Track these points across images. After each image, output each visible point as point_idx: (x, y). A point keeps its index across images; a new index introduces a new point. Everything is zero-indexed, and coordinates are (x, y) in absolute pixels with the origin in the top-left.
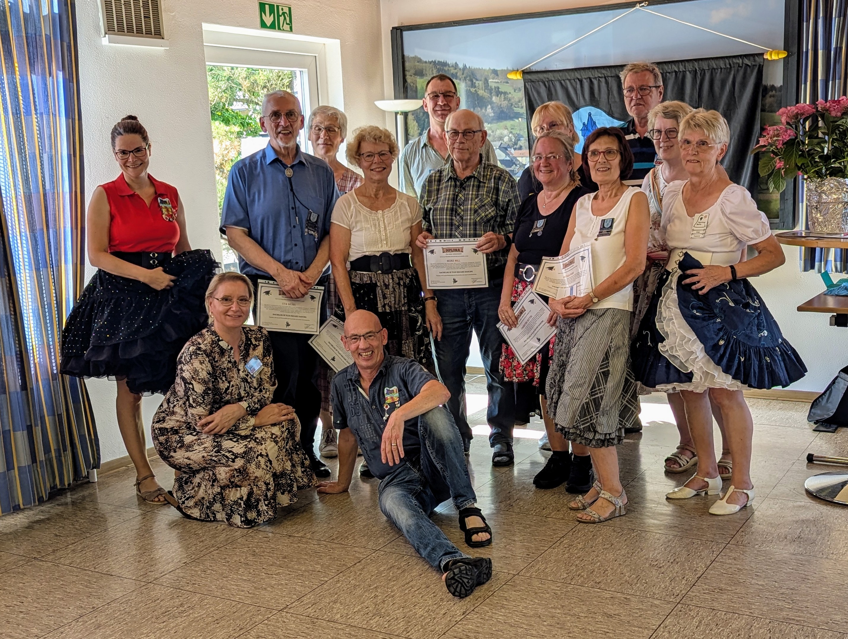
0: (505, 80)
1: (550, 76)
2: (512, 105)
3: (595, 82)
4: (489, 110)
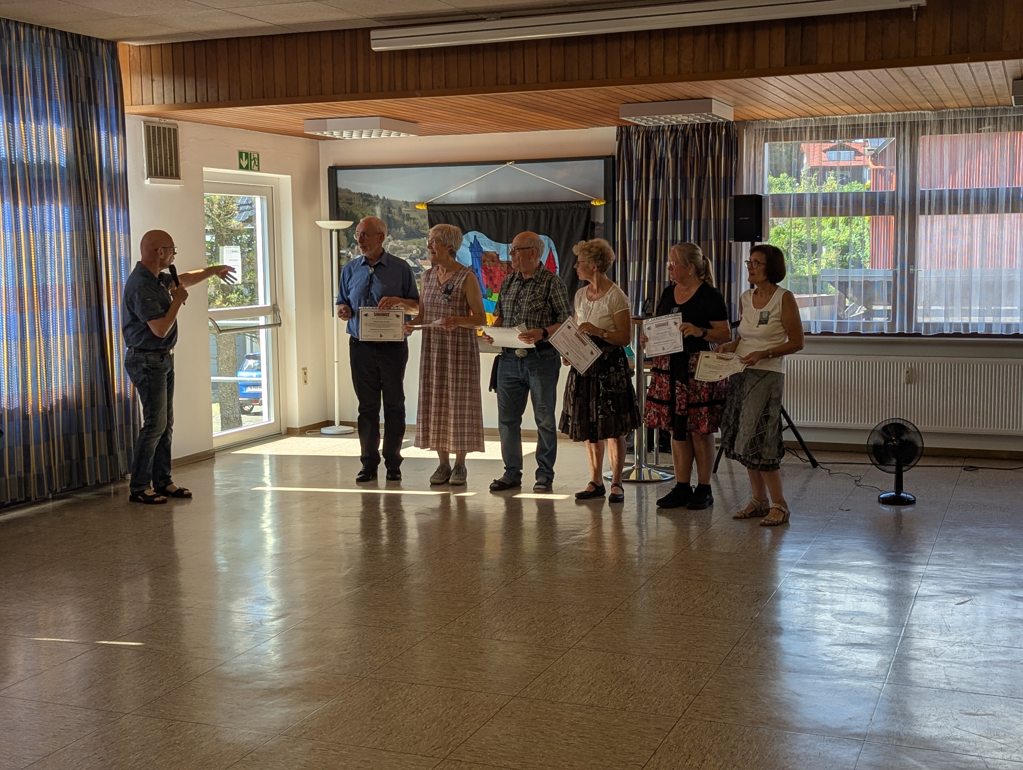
0: (414, 210)
1: (447, 208)
2: (419, 227)
3: (479, 214)
4: (402, 230)
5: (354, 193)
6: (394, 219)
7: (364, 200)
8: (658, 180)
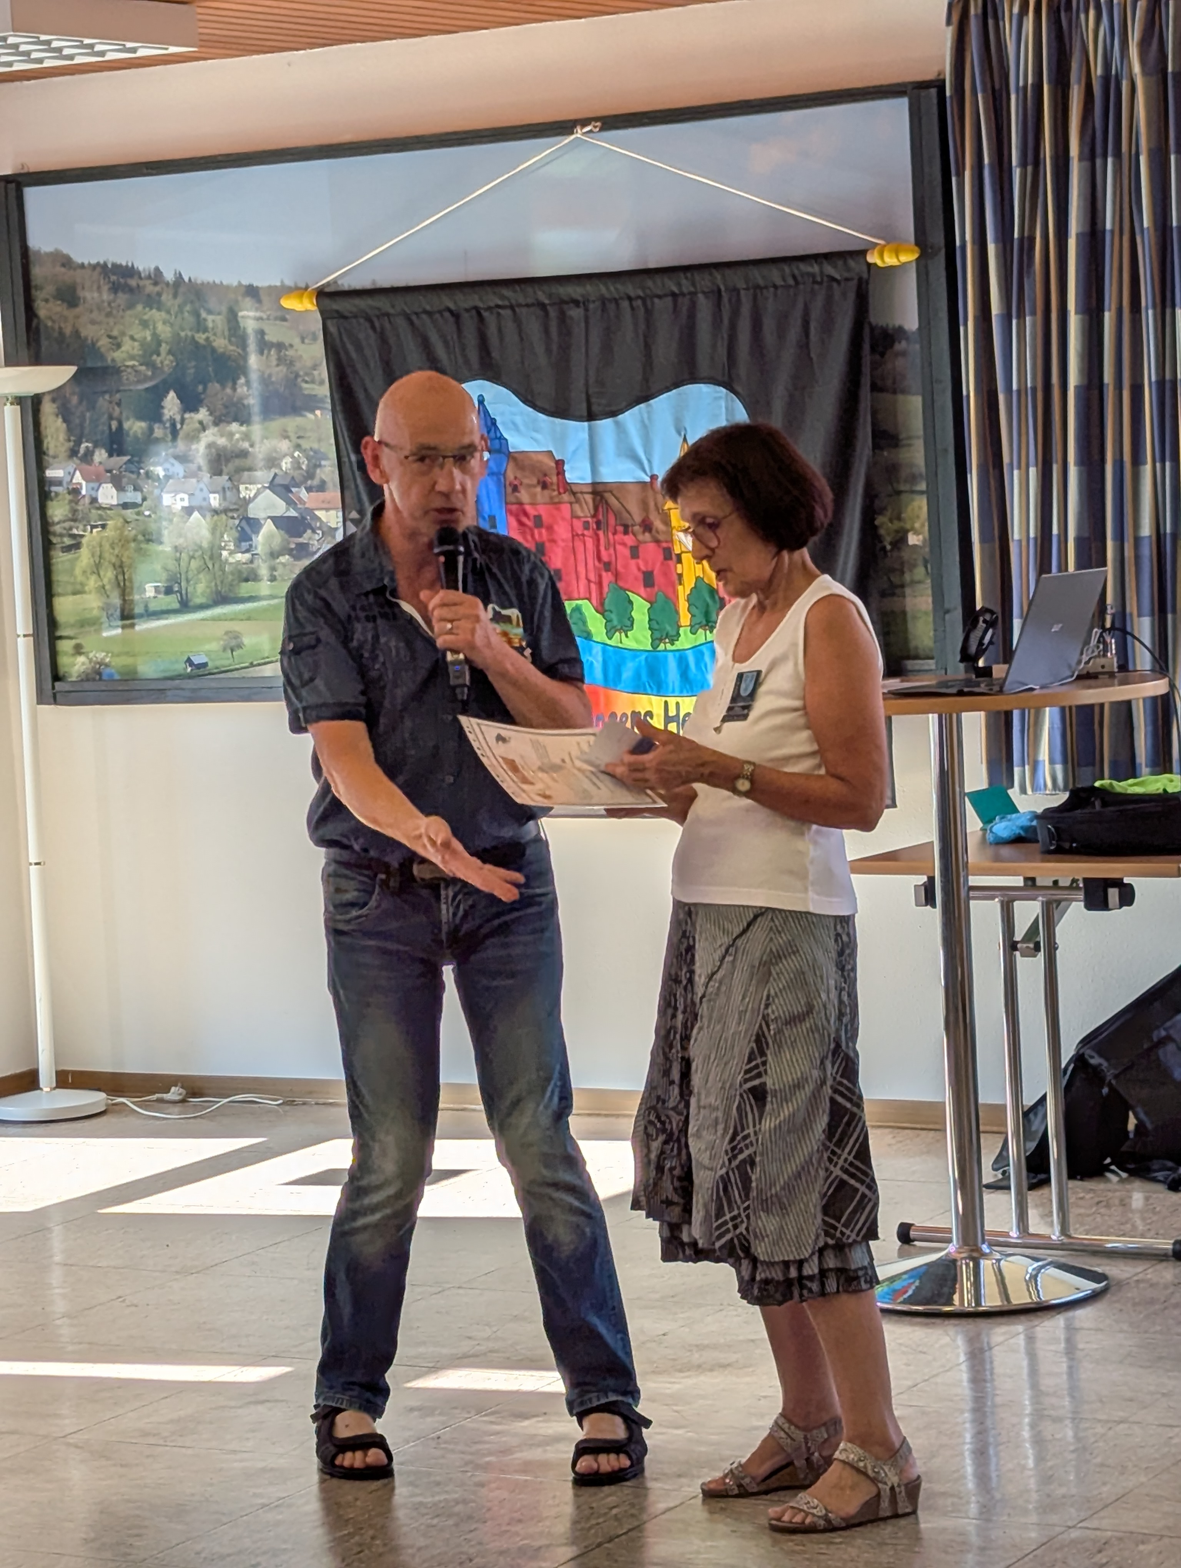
0: (279, 314)
1: (385, 304)
3: (490, 319)
5: (82, 266)
6: (213, 350)
7: (115, 288)
8: (1099, 162)
